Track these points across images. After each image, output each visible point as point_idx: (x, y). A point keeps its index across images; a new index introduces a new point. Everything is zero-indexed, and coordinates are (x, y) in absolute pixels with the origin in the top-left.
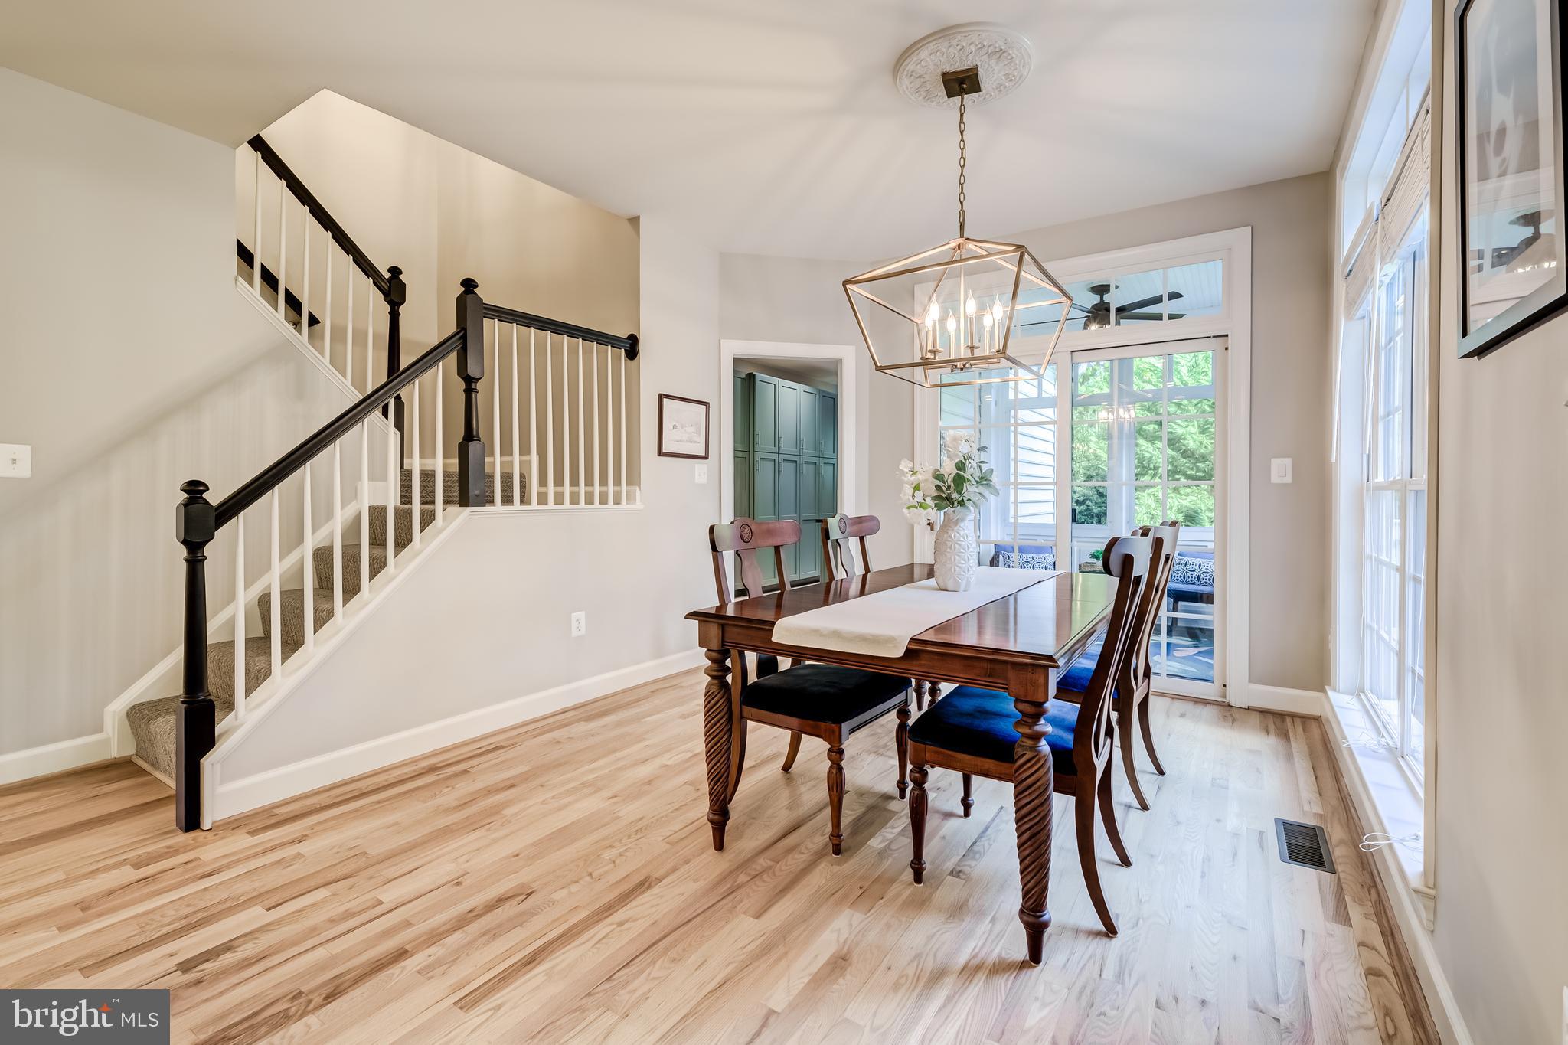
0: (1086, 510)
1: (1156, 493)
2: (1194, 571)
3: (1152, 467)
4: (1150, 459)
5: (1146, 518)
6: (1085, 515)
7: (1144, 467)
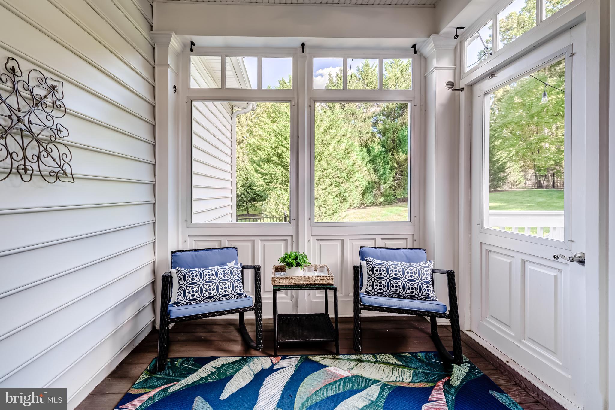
0: (241, 200)
1: (277, 191)
2: (398, 279)
3: (276, 178)
4: (275, 175)
5: (274, 204)
6: (241, 202)
7: (272, 178)
